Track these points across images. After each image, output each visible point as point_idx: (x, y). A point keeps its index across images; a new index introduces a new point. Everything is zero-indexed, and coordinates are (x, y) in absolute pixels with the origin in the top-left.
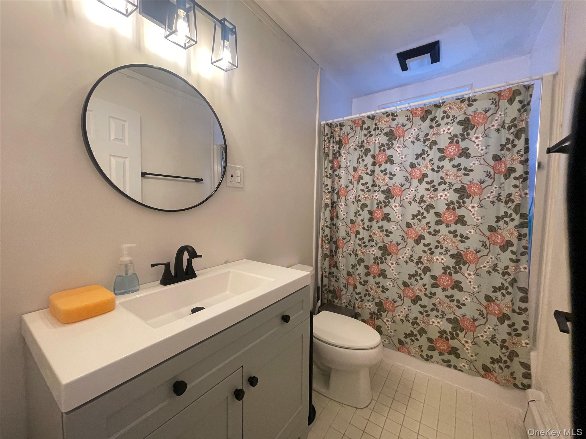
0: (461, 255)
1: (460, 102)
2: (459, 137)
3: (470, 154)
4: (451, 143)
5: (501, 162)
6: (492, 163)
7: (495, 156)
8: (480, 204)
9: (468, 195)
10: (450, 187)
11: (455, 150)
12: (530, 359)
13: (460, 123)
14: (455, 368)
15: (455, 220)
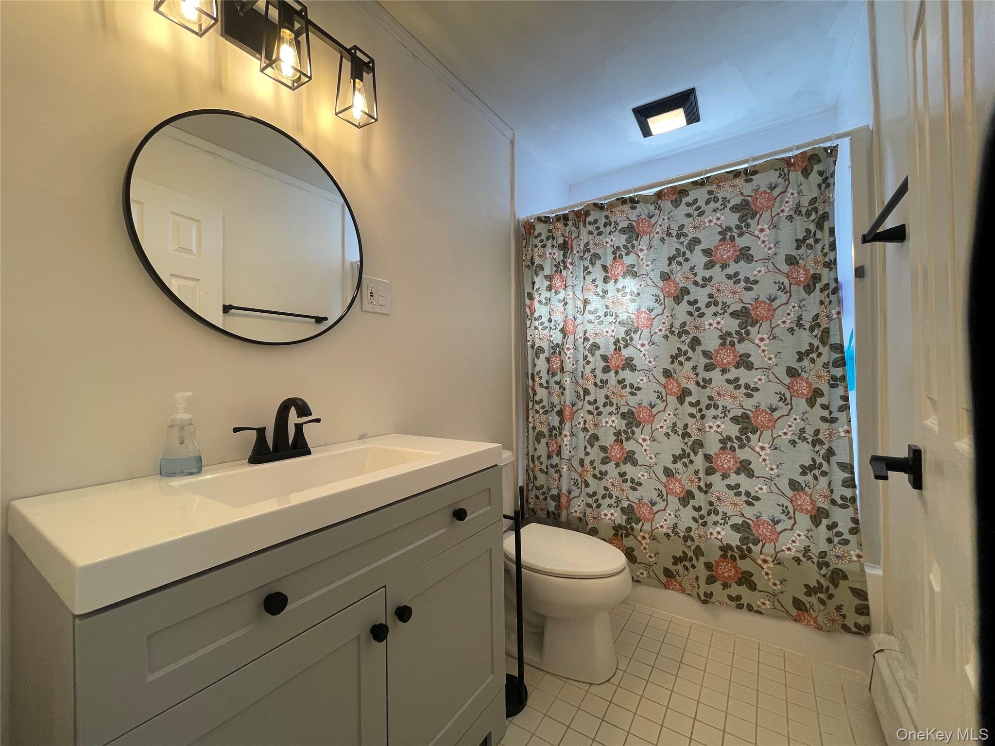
0: (748, 417)
1: (732, 176)
2: (735, 230)
3: (753, 257)
4: (723, 240)
5: (798, 267)
6: (785, 268)
7: (789, 257)
8: (772, 333)
9: (753, 321)
10: (724, 310)
11: (730, 251)
12: (865, 582)
13: (735, 209)
14: (750, 608)
15: (735, 362)
